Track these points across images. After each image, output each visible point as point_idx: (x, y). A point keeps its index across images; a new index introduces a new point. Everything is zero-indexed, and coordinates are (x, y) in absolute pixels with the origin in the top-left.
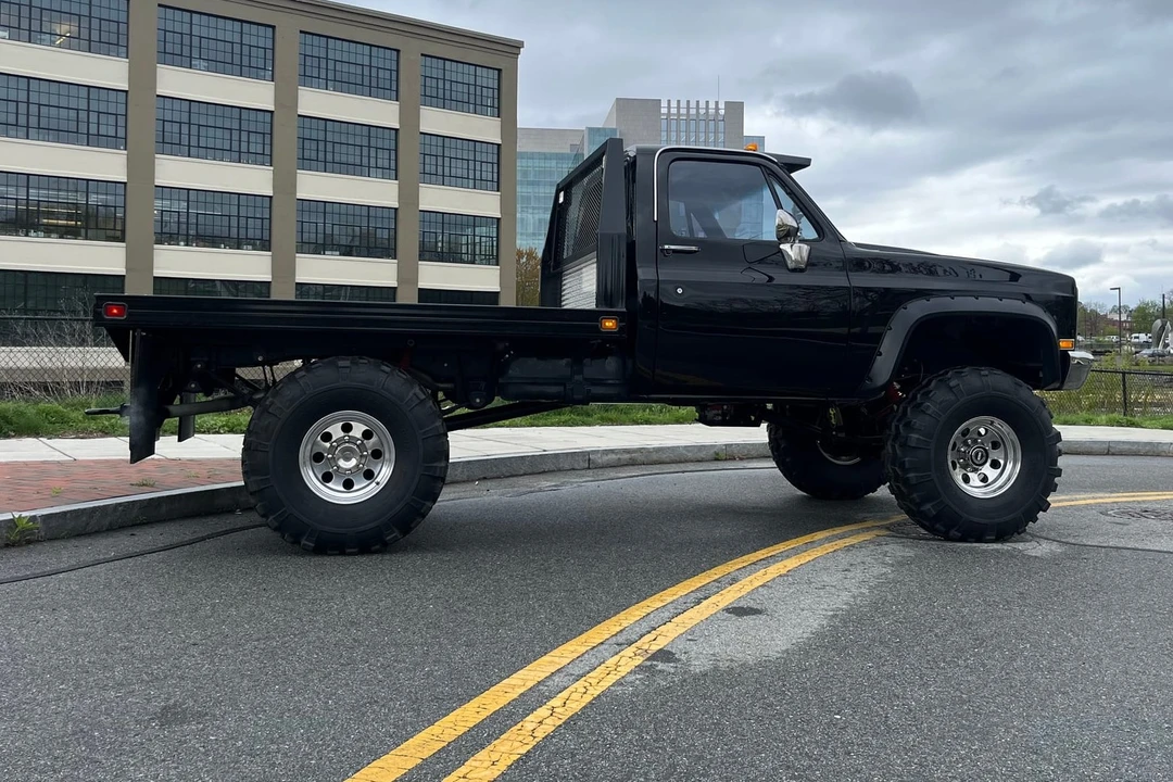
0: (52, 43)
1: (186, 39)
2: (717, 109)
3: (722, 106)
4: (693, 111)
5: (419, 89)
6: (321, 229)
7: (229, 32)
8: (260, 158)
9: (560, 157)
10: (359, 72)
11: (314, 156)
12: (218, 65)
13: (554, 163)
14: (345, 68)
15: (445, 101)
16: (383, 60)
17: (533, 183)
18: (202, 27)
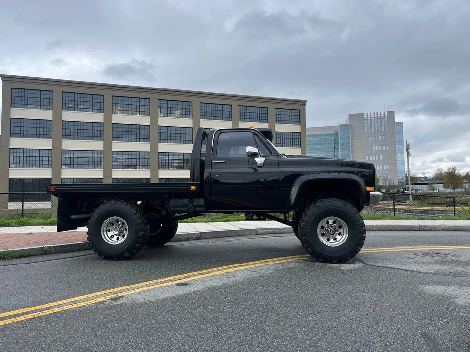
0: (175, 117)
1: (208, 111)
2: (385, 114)
3: (386, 113)
4: (376, 116)
5: (274, 119)
7: (219, 108)
9: (331, 135)
10: (256, 115)
13: (329, 137)
14: (252, 114)
15: (282, 121)
16: (264, 111)
17: (322, 144)
18: (212, 107)
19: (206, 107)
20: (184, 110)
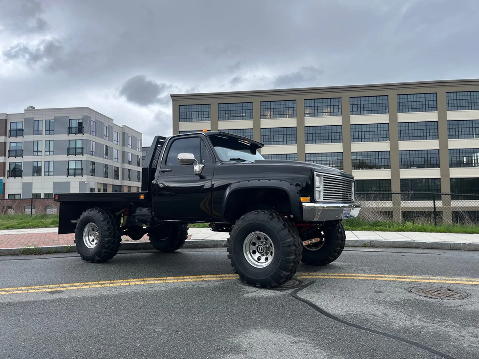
0: (323, 115)
1: (359, 106)
5: (446, 105)
6: (409, 160)
7: (373, 100)
8: (385, 139)
10: (421, 104)
11: (405, 135)
12: (371, 112)
14: (415, 103)
15: (457, 107)
16: (430, 98)
18: (363, 101)
19: (357, 101)
20: (332, 107)
